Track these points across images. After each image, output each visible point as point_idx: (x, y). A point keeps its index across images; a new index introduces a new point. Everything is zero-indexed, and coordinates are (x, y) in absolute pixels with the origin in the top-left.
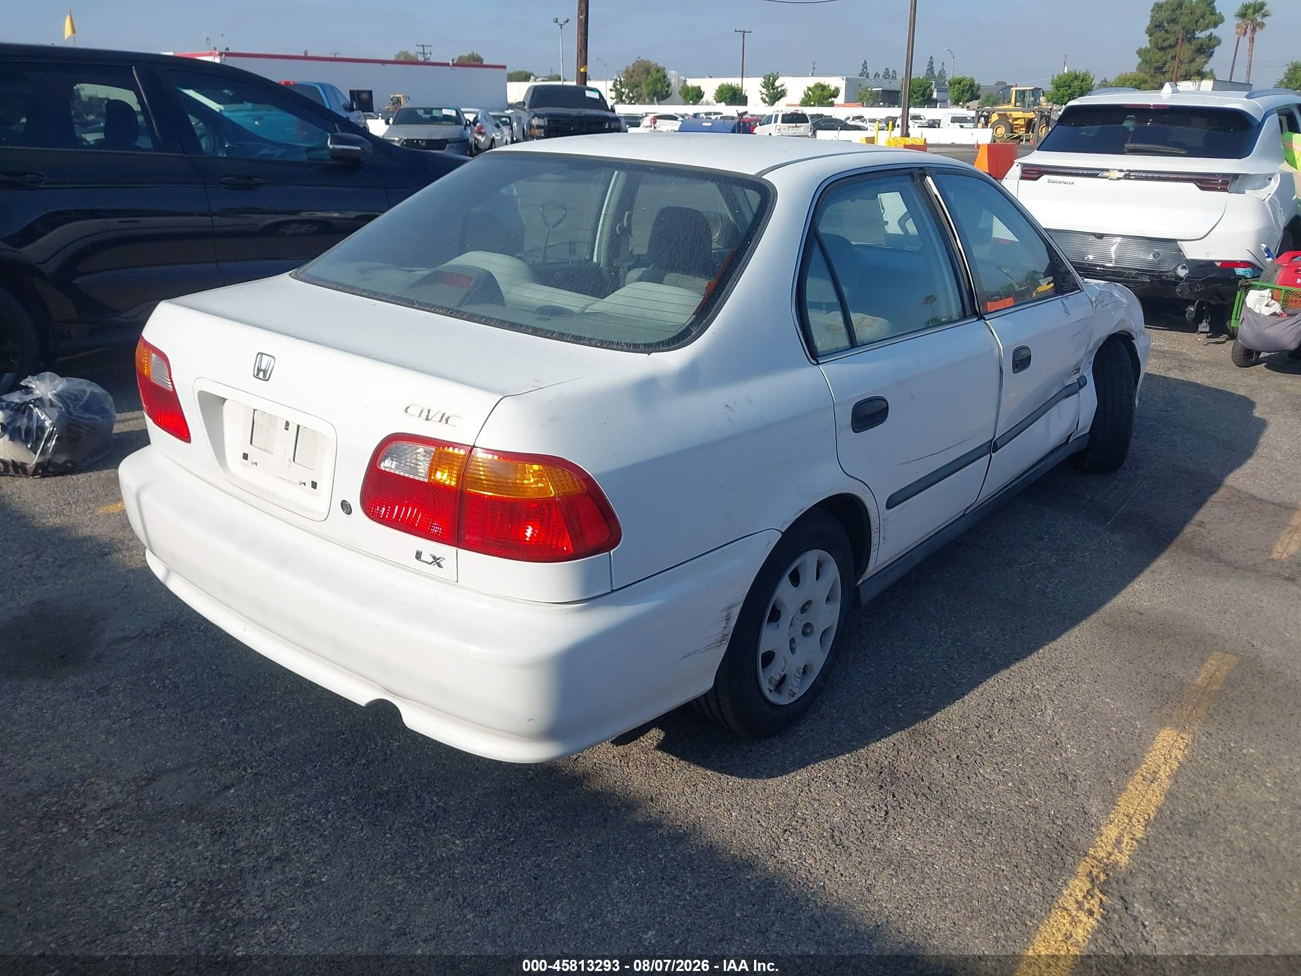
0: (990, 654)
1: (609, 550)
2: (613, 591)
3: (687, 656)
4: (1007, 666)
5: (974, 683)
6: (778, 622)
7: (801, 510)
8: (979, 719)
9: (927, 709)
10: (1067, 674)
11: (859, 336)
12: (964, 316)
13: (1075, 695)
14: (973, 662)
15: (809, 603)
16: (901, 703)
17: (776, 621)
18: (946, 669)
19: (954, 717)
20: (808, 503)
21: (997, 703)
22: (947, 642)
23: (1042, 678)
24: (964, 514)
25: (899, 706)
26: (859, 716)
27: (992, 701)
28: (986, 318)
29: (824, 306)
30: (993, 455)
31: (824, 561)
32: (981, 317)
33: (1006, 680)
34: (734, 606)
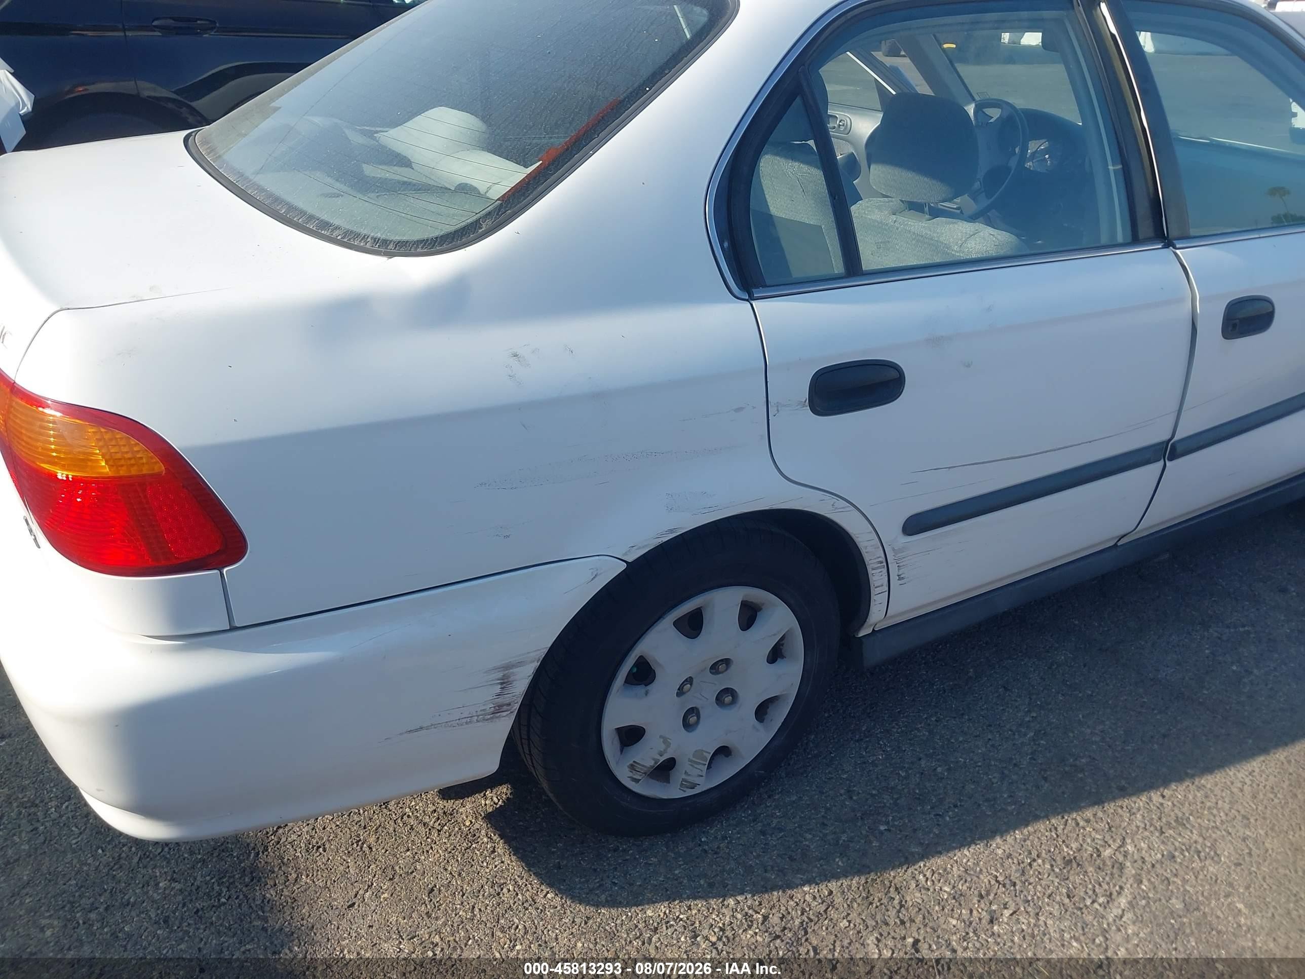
0: (1082, 770)
1: (219, 566)
2: (233, 629)
3: (416, 730)
4: (1099, 801)
5: (1024, 818)
6: (649, 687)
7: (671, 531)
8: (993, 882)
9: (921, 844)
10: (1195, 837)
11: (870, 259)
12: (1135, 240)
13: (1185, 881)
14: (1045, 779)
15: (727, 662)
16: (887, 823)
17: (646, 685)
18: (995, 781)
19: (955, 869)
20: (688, 521)
21: (1040, 861)
22: (1025, 735)
23: (1147, 833)
24: (1116, 544)
25: (882, 828)
26: (809, 831)
27: (1034, 854)
28: (1178, 246)
29: (926, 209)
30: (1168, 463)
31: (763, 604)
32: (1168, 243)
33: (1082, 823)
34: (520, 664)
